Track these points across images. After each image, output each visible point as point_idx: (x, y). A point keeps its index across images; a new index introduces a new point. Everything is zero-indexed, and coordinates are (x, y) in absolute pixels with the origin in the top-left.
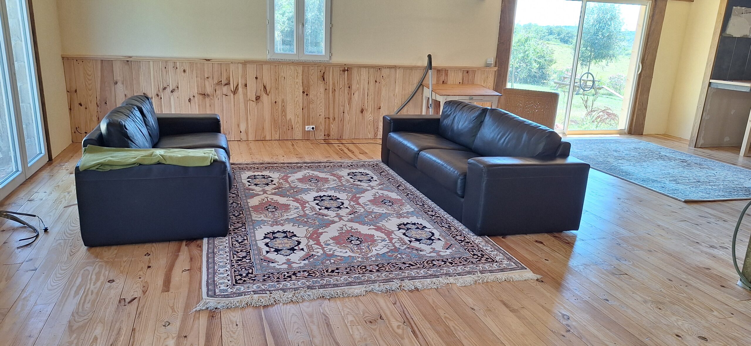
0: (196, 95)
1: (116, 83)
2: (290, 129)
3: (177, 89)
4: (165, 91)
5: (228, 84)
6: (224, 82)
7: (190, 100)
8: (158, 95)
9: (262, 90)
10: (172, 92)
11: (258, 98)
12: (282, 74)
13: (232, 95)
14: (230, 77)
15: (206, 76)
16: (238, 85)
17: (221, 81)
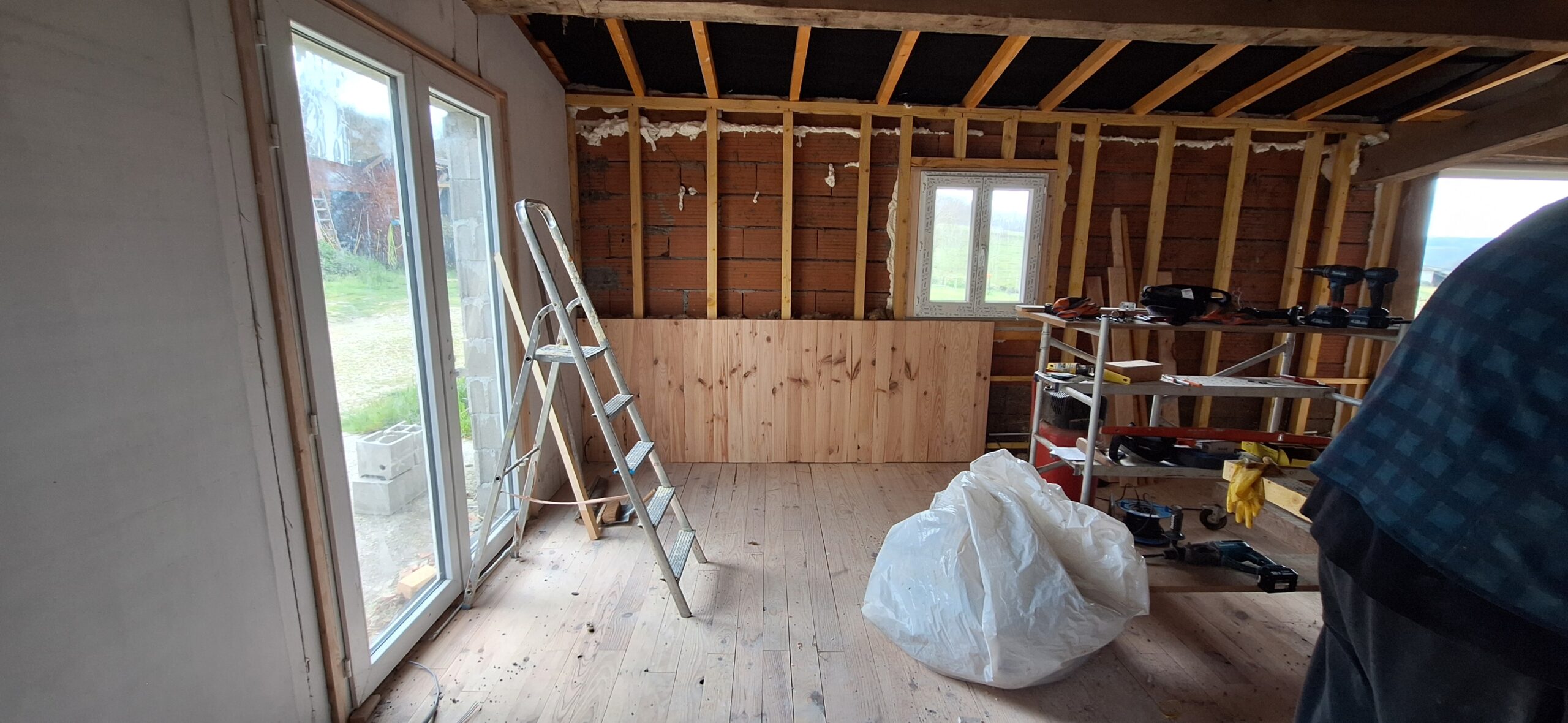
0: (786, 382)
1: (656, 362)
2: (949, 442)
3: (753, 371)
4: (733, 375)
5: (841, 360)
6: (836, 354)
7: (774, 391)
8: (721, 382)
9: (903, 370)
10: (745, 376)
11: (894, 386)
12: (942, 341)
13: (848, 381)
14: (846, 349)
15: (805, 347)
16: (859, 363)
17: (831, 356)
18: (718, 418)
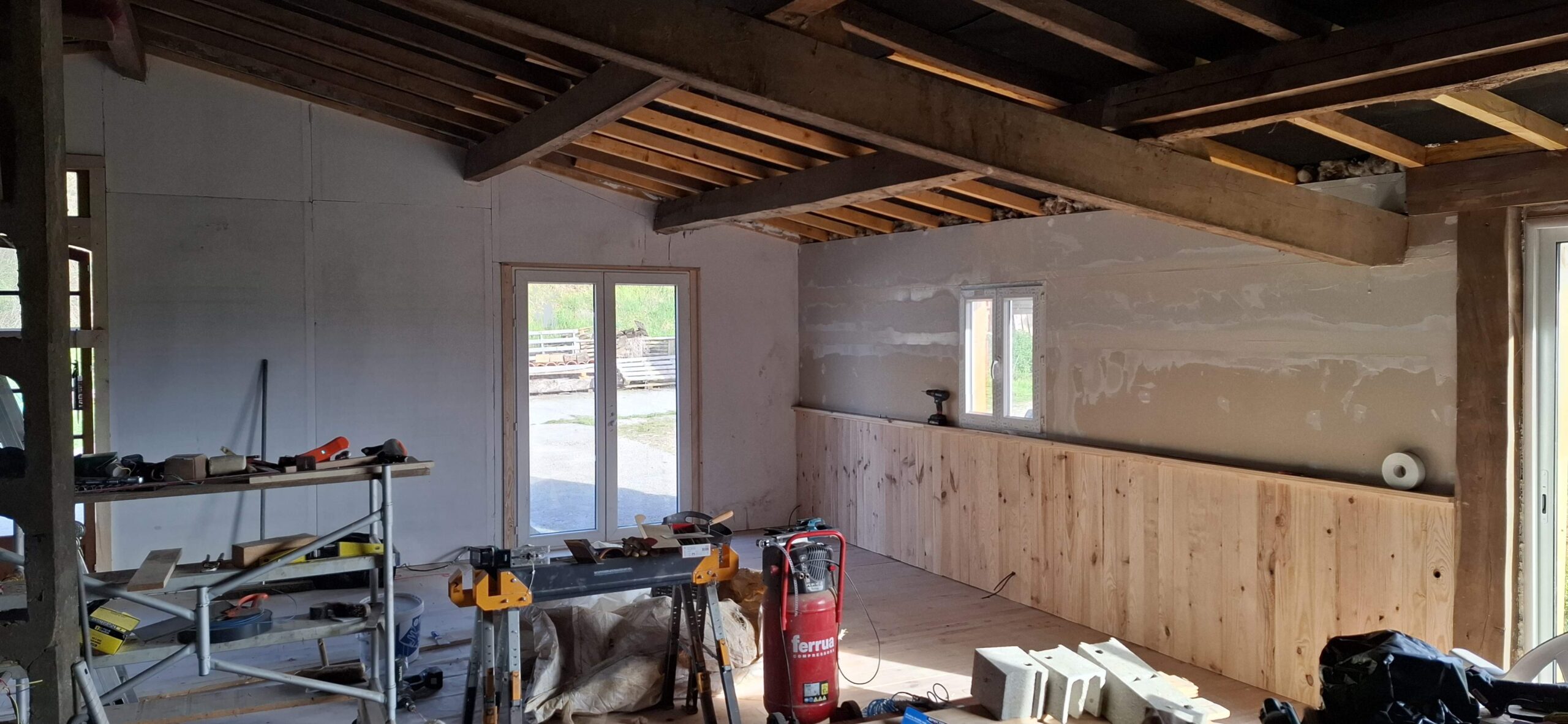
0: (885, 478)
2: (983, 567)
3: (867, 465)
5: (913, 464)
6: (909, 460)
7: (879, 487)
8: (853, 472)
9: (949, 480)
10: (865, 469)
11: (944, 495)
13: (917, 484)
14: (915, 453)
16: (923, 467)
17: (906, 458)
18: (853, 503)
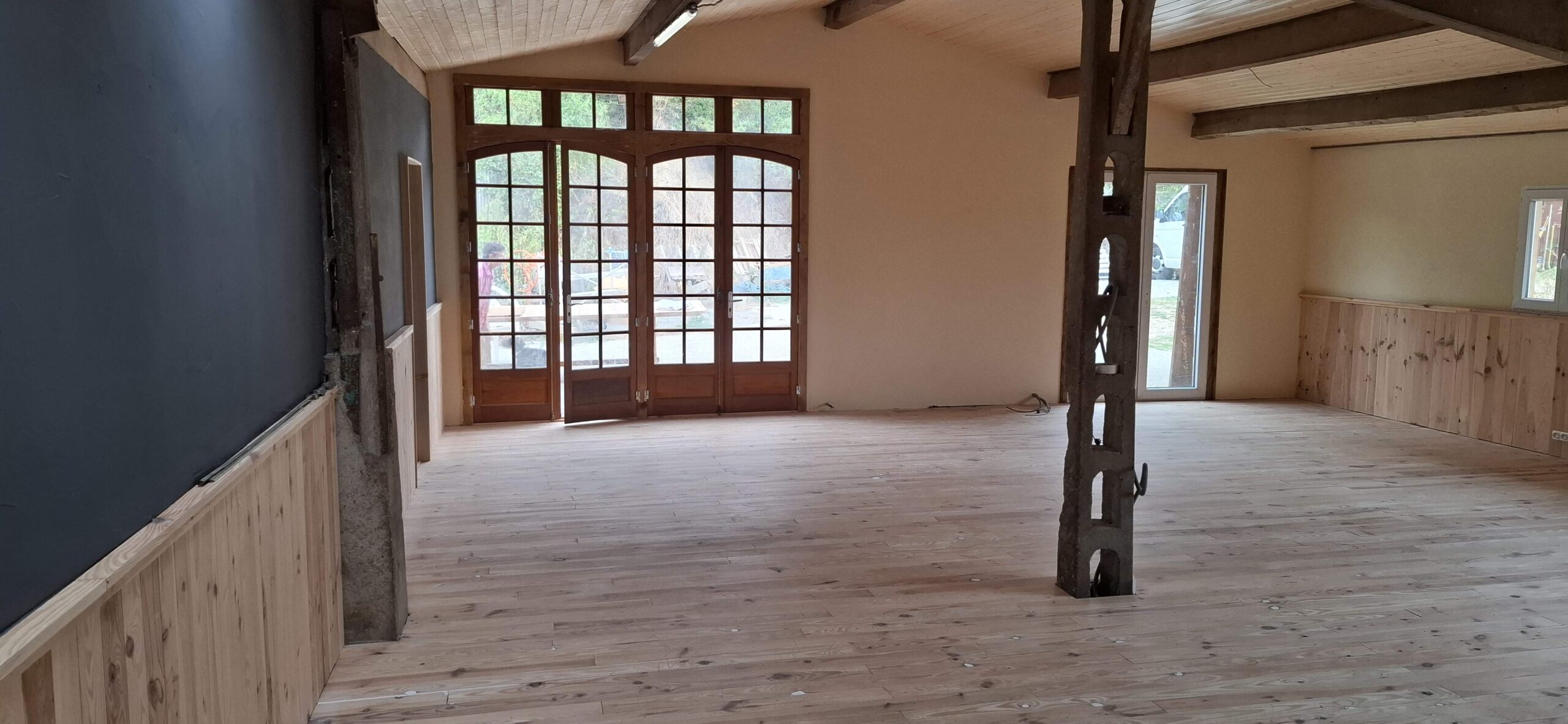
0: (1413, 356)
1: (1339, 331)
3: (1394, 344)
4: (1382, 346)
5: (1451, 343)
6: (1447, 339)
7: (1406, 363)
8: (1374, 350)
10: (1389, 348)
11: (1488, 370)
12: (1527, 334)
13: (1454, 360)
15: (1427, 330)
16: (1463, 346)
17: (1443, 338)
18: (1370, 379)
